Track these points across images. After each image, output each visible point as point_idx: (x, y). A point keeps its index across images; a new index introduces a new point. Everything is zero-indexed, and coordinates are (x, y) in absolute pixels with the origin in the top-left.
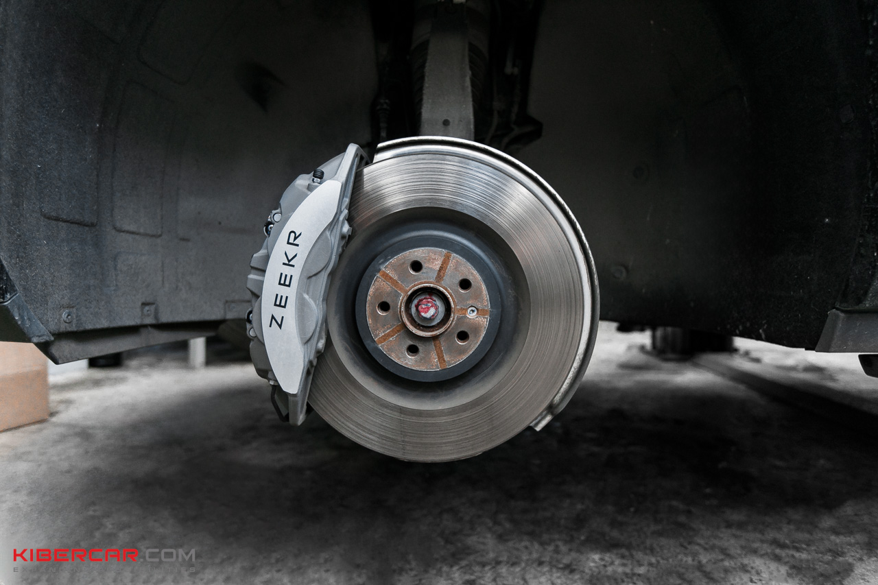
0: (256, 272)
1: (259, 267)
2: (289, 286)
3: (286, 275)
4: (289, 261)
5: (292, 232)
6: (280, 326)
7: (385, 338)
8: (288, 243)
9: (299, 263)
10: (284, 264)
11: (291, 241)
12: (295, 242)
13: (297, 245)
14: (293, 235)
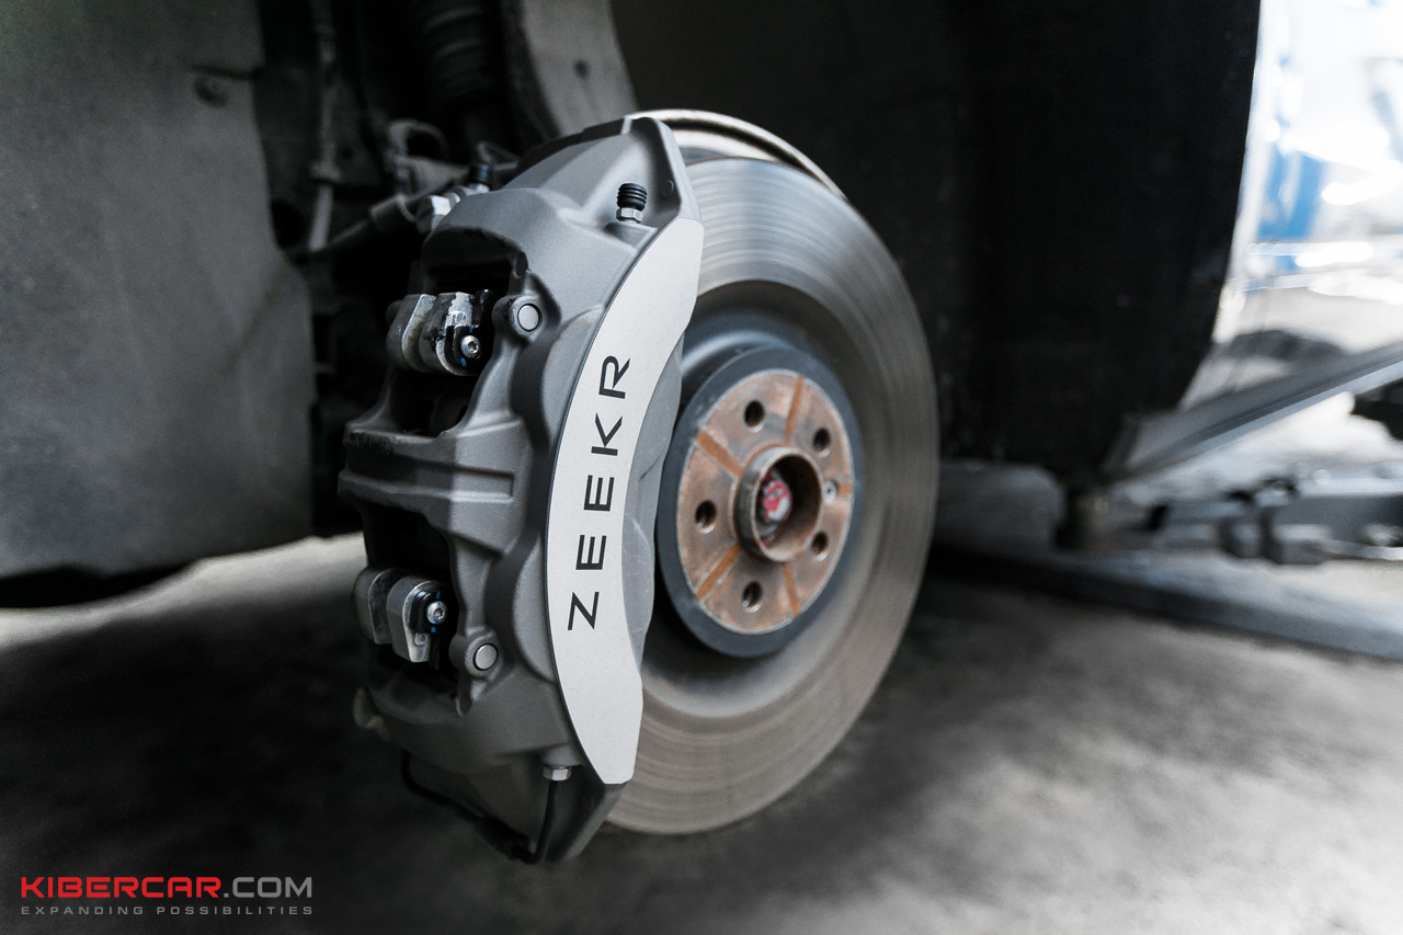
0: (476, 481)
1: (495, 467)
2: (607, 508)
3: (600, 480)
4: (606, 440)
5: (611, 359)
6: (591, 620)
7: (710, 582)
8: (603, 391)
9: (625, 442)
10: (595, 450)
11: (608, 385)
12: (616, 389)
13: (621, 395)
14: (611, 367)
